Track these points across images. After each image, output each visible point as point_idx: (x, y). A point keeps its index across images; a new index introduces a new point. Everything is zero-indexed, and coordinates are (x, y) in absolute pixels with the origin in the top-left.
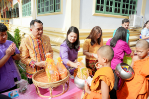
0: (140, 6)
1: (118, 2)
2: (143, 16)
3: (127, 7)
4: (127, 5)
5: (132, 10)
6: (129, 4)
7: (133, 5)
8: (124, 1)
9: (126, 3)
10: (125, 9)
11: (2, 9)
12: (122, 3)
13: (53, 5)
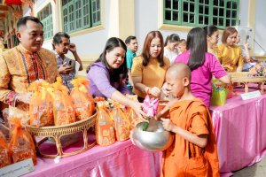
0: (244, 12)
1: (204, 5)
2: (251, 28)
3: (222, 14)
4: (222, 11)
5: (231, 19)
6: (225, 8)
7: (231, 9)
8: (215, 3)
9: (219, 7)
10: (218, 17)
11: (7, 34)
12: (211, 6)
13: (89, 14)
